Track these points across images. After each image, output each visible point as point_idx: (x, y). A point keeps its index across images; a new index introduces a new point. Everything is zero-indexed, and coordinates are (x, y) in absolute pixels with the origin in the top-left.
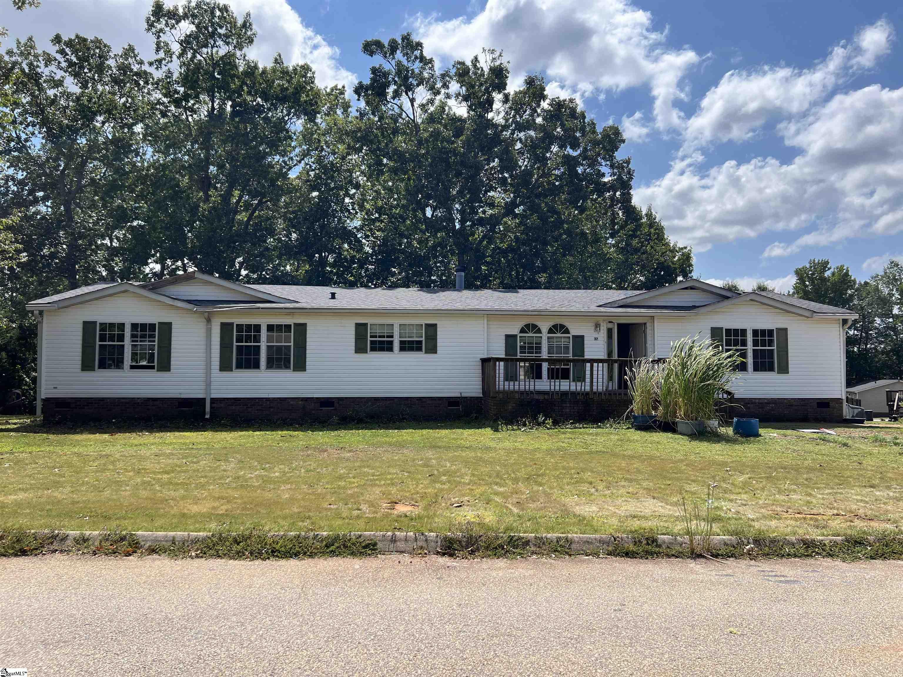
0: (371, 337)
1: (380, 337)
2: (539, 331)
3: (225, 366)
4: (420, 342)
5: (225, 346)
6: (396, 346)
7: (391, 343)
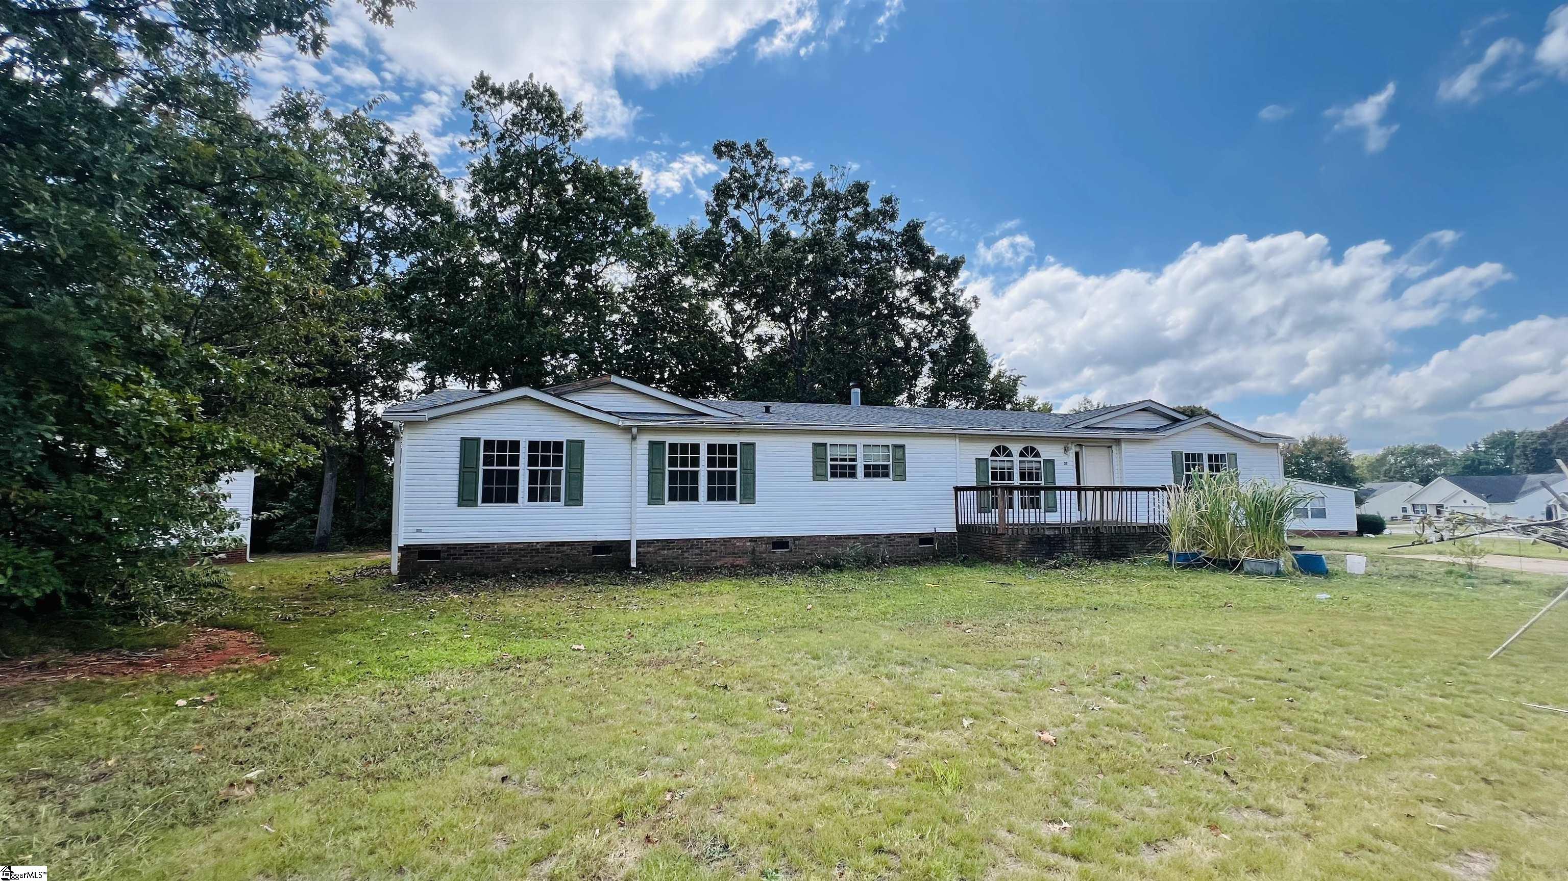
0: (832, 460)
1: (842, 460)
2: (1010, 455)
3: (654, 498)
4: (886, 467)
5: (654, 471)
6: (860, 471)
7: (853, 467)
